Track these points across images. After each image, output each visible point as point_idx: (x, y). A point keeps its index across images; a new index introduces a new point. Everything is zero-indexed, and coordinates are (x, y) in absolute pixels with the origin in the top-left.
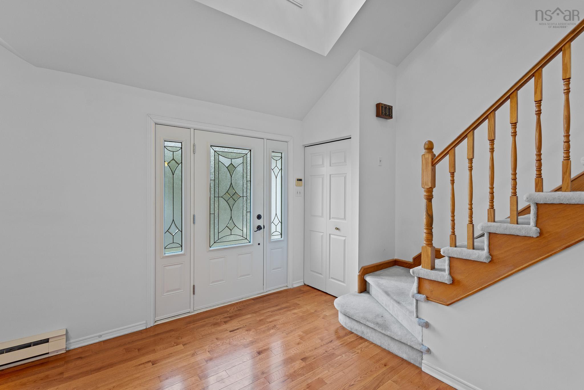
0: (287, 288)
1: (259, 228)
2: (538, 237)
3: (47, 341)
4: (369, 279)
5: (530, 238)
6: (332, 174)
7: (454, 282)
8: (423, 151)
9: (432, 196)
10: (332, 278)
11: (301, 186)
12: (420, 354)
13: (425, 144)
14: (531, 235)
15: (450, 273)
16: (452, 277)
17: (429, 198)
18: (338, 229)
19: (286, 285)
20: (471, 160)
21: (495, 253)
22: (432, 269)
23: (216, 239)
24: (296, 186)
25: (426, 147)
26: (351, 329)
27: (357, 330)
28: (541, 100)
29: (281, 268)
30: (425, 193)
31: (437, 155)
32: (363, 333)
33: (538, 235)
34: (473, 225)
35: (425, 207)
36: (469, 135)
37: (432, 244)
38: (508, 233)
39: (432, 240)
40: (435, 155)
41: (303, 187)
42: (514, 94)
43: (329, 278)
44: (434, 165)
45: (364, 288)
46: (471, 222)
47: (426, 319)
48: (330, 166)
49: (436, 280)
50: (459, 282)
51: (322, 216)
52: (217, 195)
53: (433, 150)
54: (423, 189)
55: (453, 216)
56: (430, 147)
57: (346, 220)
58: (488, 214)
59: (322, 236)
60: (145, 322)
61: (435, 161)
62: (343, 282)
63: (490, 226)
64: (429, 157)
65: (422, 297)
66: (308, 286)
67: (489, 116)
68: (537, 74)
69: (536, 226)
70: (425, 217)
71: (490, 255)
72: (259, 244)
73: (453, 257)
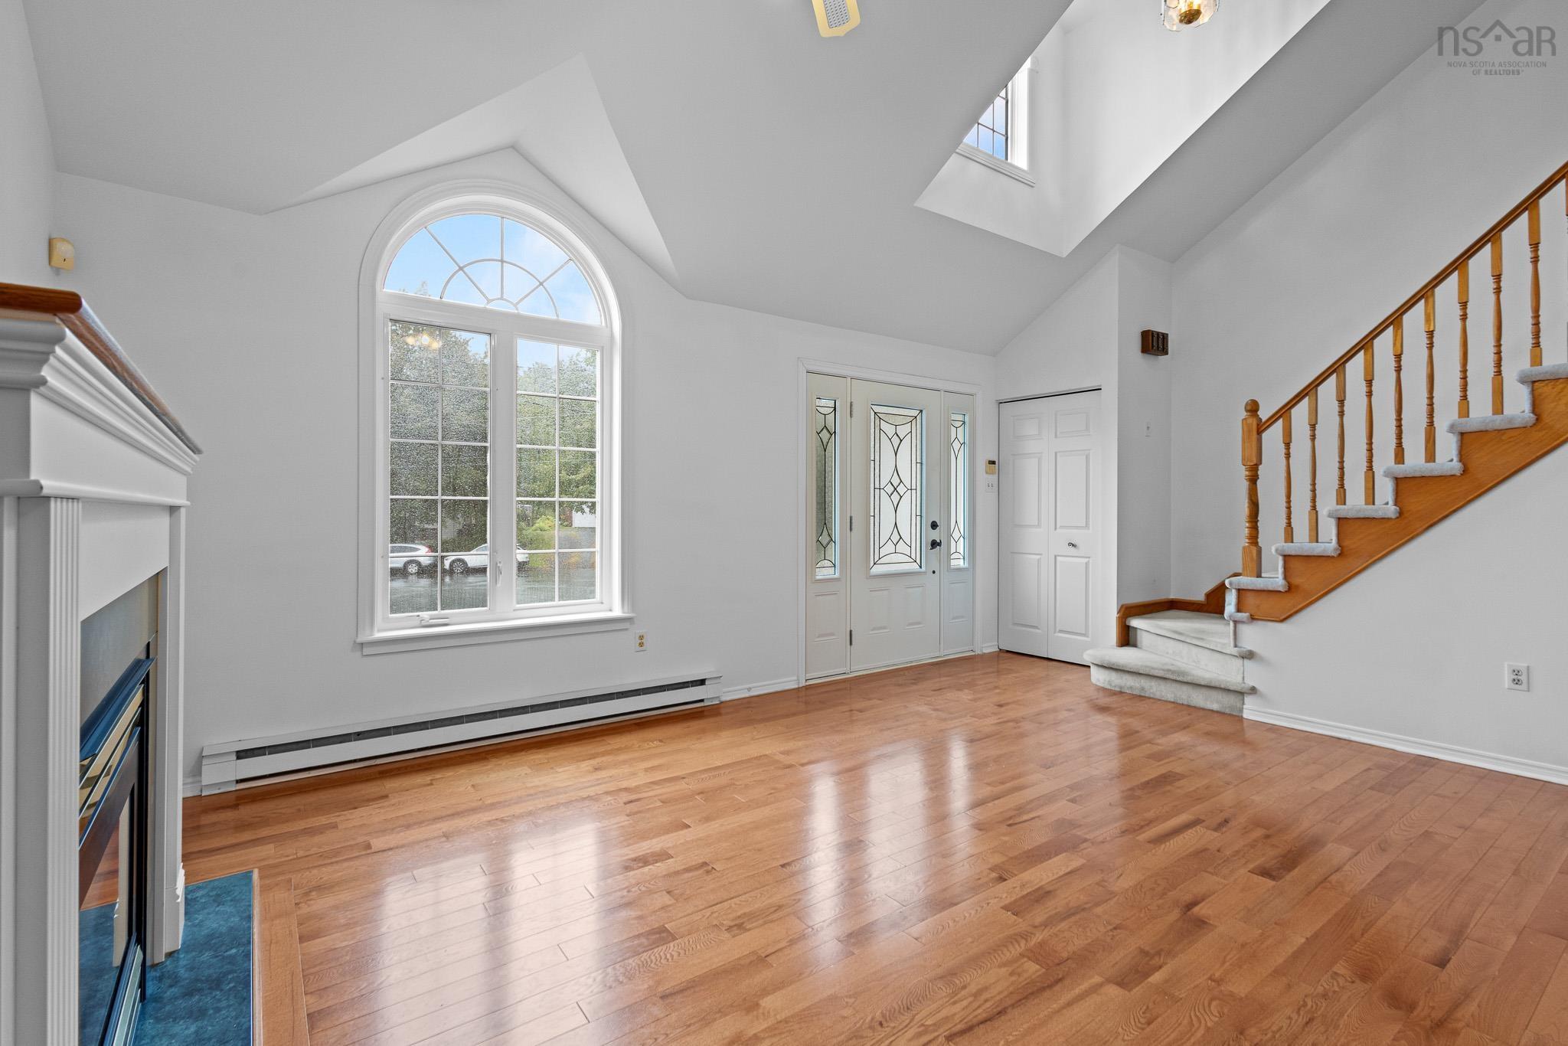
0: (973, 654)
1: (935, 544)
2: (1397, 518)
3: (702, 682)
4: (1135, 623)
5: (1389, 519)
6: (1059, 452)
7: (1291, 588)
8: (1244, 414)
9: (1258, 476)
10: (1061, 631)
11: (993, 473)
12: (1241, 697)
13: (1247, 404)
14: (1390, 516)
15: (1285, 578)
16: (1289, 583)
17: (1253, 479)
18: (1073, 545)
19: (971, 648)
20: (1313, 427)
21: (1346, 543)
22: (1257, 577)
23: (877, 559)
24: (987, 473)
25: (1249, 408)
26: (1121, 688)
27: (1131, 688)
28: (1401, 354)
29: (962, 617)
30: (1247, 473)
31: (1263, 420)
32: (1143, 689)
33: (1398, 515)
34: (1317, 512)
35: (1247, 492)
36: (1310, 394)
37: (1257, 543)
38: (1362, 516)
39: (1257, 537)
40: (1261, 419)
41: (997, 475)
42: (1369, 344)
43: (1055, 632)
44: (1260, 432)
45: (1127, 638)
46: (1314, 507)
47: (1249, 647)
48: (1056, 436)
49: (1266, 589)
50: (1297, 587)
51: (1039, 525)
52: (877, 486)
53: (1259, 413)
54: (1244, 467)
55: (1289, 502)
56: (1253, 408)
57: (1089, 529)
58: (1337, 495)
59: (1039, 560)
60: (795, 678)
61: (1261, 428)
62: (1084, 635)
63: (1339, 510)
64: (1253, 422)
65: (1243, 616)
66: (1008, 651)
67: (1337, 370)
68: (1395, 322)
69: (1395, 505)
70: (1246, 505)
71: (1340, 546)
72: (934, 572)
73: (1289, 556)
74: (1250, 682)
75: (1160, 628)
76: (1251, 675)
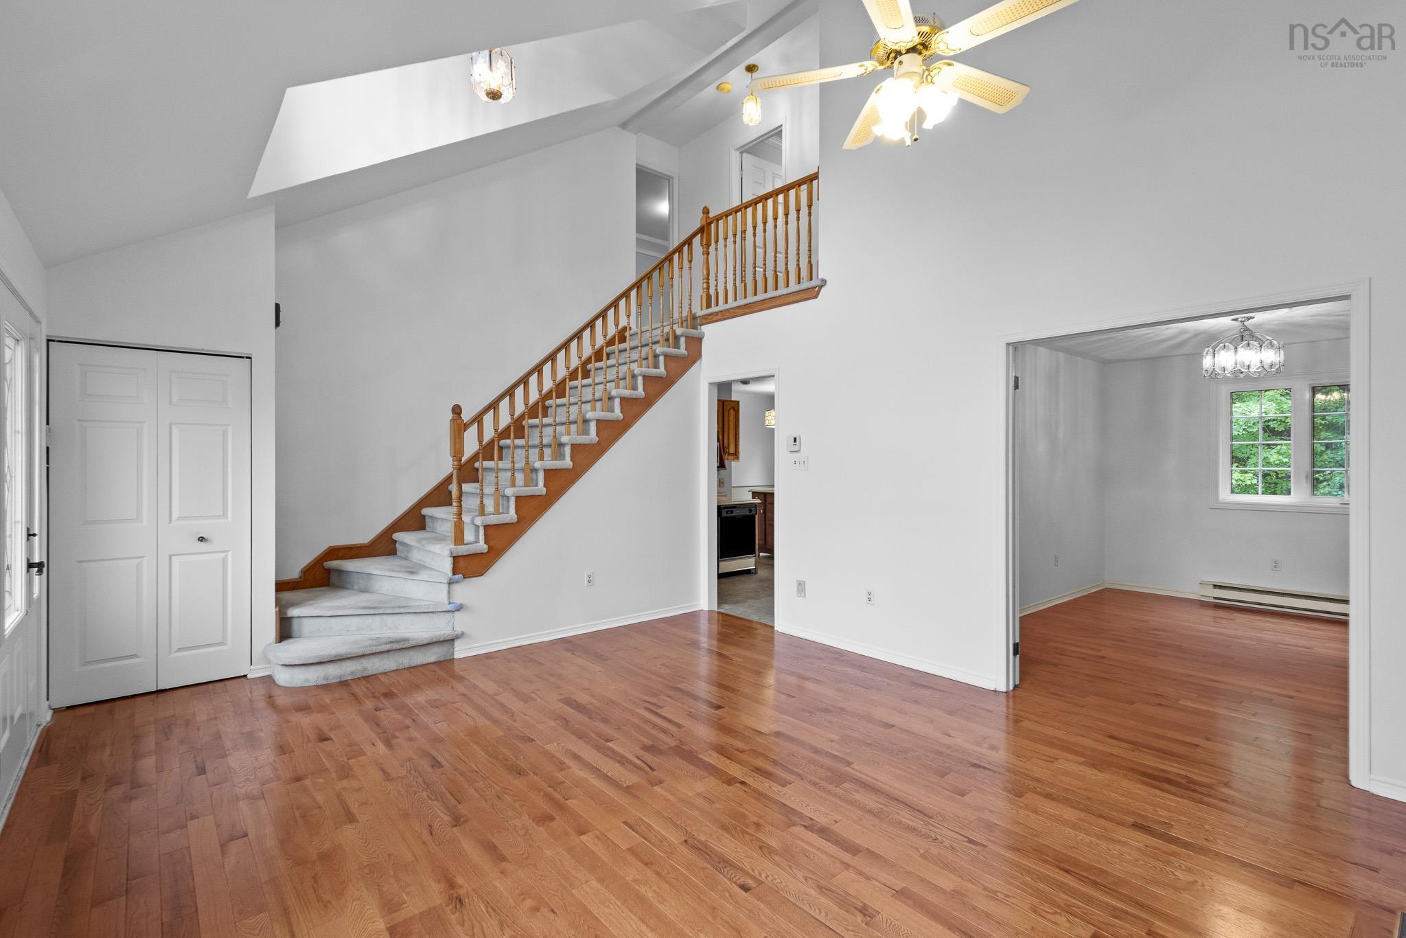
7: (489, 549)
12: (452, 643)
15: (487, 543)
16: (489, 545)
17: (460, 468)
20: (496, 431)
21: (520, 513)
22: (463, 545)
34: (499, 492)
36: (494, 407)
37: (462, 518)
39: (461, 514)
43: (170, 654)
46: (497, 489)
47: (459, 602)
48: (171, 403)
49: (472, 553)
50: (492, 548)
51: (139, 519)
56: (457, 410)
57: (227, 518)
59: (139, 566)
61: (465, 428)
62: (221, 644)
64: (461, 423)
65: (458, 577)
71: (517, 515)
73: (489, 525)
74: (458, 630)
75: (331, 608)
76: (460, 623)
